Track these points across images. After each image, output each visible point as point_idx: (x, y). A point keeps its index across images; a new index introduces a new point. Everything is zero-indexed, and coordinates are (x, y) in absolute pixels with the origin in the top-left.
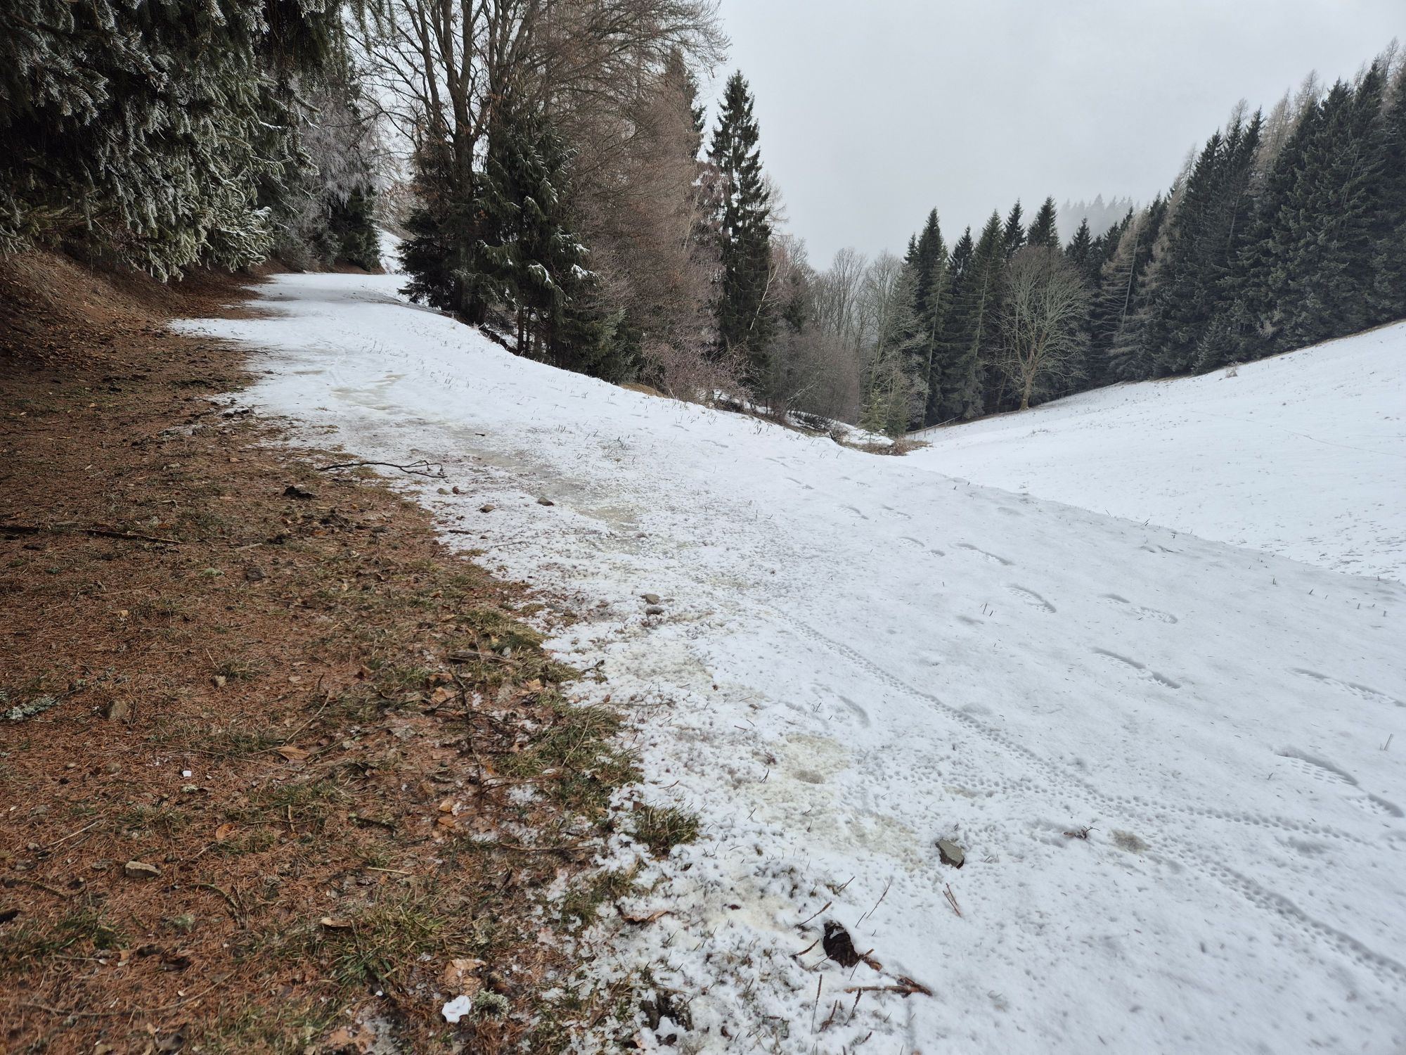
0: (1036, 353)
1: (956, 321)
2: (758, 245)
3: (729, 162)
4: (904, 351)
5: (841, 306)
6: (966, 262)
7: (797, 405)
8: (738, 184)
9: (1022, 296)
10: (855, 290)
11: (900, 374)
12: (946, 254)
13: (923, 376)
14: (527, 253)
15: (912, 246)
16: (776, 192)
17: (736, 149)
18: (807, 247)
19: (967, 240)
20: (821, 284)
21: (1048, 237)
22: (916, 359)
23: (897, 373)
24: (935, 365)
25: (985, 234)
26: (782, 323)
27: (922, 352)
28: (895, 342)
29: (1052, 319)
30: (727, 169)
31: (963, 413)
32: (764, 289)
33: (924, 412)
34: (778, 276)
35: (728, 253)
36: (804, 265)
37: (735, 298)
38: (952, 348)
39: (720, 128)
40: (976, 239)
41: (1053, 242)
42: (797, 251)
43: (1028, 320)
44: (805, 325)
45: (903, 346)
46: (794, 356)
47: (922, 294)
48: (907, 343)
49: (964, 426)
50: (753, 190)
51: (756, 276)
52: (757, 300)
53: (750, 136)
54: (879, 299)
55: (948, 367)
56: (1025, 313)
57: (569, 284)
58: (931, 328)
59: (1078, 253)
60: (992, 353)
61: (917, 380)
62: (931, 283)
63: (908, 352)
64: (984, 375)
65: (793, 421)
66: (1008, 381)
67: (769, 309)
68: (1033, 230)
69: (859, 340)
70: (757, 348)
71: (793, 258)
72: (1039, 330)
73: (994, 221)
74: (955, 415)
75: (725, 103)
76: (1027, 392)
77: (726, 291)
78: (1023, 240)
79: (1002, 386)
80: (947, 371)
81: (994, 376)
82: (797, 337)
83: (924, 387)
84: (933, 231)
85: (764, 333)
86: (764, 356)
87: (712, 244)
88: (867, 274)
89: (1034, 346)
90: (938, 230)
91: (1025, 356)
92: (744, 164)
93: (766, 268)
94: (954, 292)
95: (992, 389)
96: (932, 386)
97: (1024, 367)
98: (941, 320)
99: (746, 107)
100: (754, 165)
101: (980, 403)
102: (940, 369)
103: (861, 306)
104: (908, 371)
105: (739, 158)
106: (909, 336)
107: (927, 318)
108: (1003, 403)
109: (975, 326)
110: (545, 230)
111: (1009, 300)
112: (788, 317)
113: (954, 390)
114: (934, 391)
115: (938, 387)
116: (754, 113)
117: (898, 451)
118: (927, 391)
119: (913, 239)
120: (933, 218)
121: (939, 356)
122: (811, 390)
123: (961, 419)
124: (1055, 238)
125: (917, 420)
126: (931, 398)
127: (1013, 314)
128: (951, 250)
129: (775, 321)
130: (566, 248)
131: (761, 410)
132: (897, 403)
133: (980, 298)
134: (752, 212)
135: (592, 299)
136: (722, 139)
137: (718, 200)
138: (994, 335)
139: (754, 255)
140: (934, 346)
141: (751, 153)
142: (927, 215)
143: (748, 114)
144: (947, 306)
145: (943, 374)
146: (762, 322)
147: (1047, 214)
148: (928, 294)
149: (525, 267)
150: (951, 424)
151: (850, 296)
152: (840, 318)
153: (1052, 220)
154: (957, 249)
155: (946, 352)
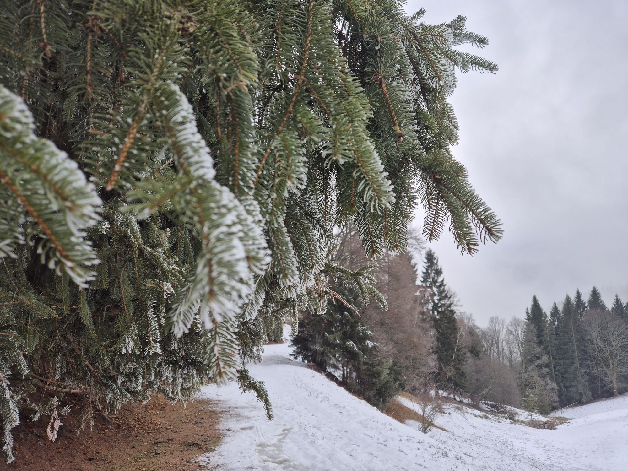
0: (613, 364)
1: (561, 349)
2: (450, 318)
3: (431, 284)
4: (537, 366)
5: (497, 344)
6: (558, 319)
7: (485, 398)
8: (436, 293)
9: (594, 335)
10: (503, 335)
11: (539, 378)
12: (546, 316)
13: (551, 378)
14: (346, 337)
15: (527, 313)
16: (454, 294)
17: (433, 279)
18: (474, 317)
19: (555, 309)
20: (484, 334)
21: (600, 305)
22: (545, 370)
23: (536, 378)
24: (557, 373)
25: (565, 305)
26: (468, 354)
27: (547, 366)
28: (531, 361)
29: (616, 346)
30: (430, 287)
31: (580, 399)
32: (457, 339)
33: (557, 399)
34: (462, 332)
35: (437, 324)
36: (474, 326)
37: (443, 344)
38: (564, 363)
39: (425, 271)
40: (561, 308)
41: (603, 307)
42: (469, 319)
43: (603, 347)
44: (481, 355)
45: (536, 364)
46: (478, 372)
47: (539, 336)
48: (538, 362)
49: (584, 407)
50: (443, 295)
51: (452, 333)
52: (454, 345)
53: (439, 272)
54: (517, 340)
55: (565, 373)
56: (600, 343)
57: (365, 350)
58: (549, 353)
59: (618, 311)
60: (587, 365)
61: (549, 382)
62: (543, 330)
63: (539, 366)
64: (587, 377)
65: (484, 407)
66: (602, 380)
67: (461, 348)
68: (590, 302)
69: (511, 361)
70: (458, 369)
71: (468, 322)
72: (611, 352)
73: (568, 300)
74: (576, 401)
75: (426, 261)
76: (616, 386)
77: (438, 341)
78: (586, 307)
79: (599, 383)
80: (565, 376)
81: (593, 378)
82: (478, 362)
83: (554, 385)
84: (536, 306)
85: (460, 360)
86: (463, 372)
87: (428, 320)
88: (508, 328)
89: (611, 360)
90: (539, 305)
91: (608, 366)
92: (438, 284)
93: (456, 329)
94: (556, 334)
95: (594, 385)
96: (558, 384)
97: (609, 372)
98: (554, 348)
99: (435, 261)
100: (442, 284)
101: (589, 393)
102: (560, 375)
103: (508, 343)
104: (542, 376)
105: (435, 282)
106: (538, 358)
107: (546, 348)
108: (603, 393)
109: (573, 351)
110: (353, 326)
111: (589, 337)
112: (471, 352)
113: (571, 386)
114: (560, 387)
115: (562, 385)
116: (439, 263)
117: (550, 426)
118: (556, 388)
119: (527, 309)
120: (535, 299)
121: (557, 368)
122: (491, 390)
123: (581, 403)
124: (603, 305)
125: (555, 404)
126: (560, 391)
127: (593, 344)
128: (549, 314)
129: (465, 354)
130: (363, 333)
131: (466, 401)
132: (540, 395)
133: (572, 337)
134: (444, 304)
135: (377, 356)
136: (426, 275)
137: (428, 300)
138: (586, 356)
139: (449, 323)
140: (553, 362)
141: (440, 279)
142: (532, 298)
143: (436, 264)
144: (555, 342)
145: (563, 377)
146: (458, 355)
147: (595, 294)
148: (542, 336)
149: (344, 343)
150: (576, 406)
151: (501, 339)
152: (498, 350)
153: (599, 297)
154: (552, 313)
155: (561, 365)
